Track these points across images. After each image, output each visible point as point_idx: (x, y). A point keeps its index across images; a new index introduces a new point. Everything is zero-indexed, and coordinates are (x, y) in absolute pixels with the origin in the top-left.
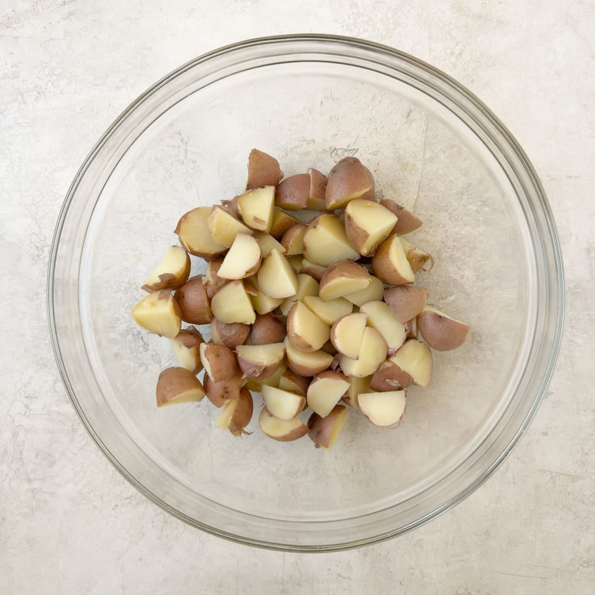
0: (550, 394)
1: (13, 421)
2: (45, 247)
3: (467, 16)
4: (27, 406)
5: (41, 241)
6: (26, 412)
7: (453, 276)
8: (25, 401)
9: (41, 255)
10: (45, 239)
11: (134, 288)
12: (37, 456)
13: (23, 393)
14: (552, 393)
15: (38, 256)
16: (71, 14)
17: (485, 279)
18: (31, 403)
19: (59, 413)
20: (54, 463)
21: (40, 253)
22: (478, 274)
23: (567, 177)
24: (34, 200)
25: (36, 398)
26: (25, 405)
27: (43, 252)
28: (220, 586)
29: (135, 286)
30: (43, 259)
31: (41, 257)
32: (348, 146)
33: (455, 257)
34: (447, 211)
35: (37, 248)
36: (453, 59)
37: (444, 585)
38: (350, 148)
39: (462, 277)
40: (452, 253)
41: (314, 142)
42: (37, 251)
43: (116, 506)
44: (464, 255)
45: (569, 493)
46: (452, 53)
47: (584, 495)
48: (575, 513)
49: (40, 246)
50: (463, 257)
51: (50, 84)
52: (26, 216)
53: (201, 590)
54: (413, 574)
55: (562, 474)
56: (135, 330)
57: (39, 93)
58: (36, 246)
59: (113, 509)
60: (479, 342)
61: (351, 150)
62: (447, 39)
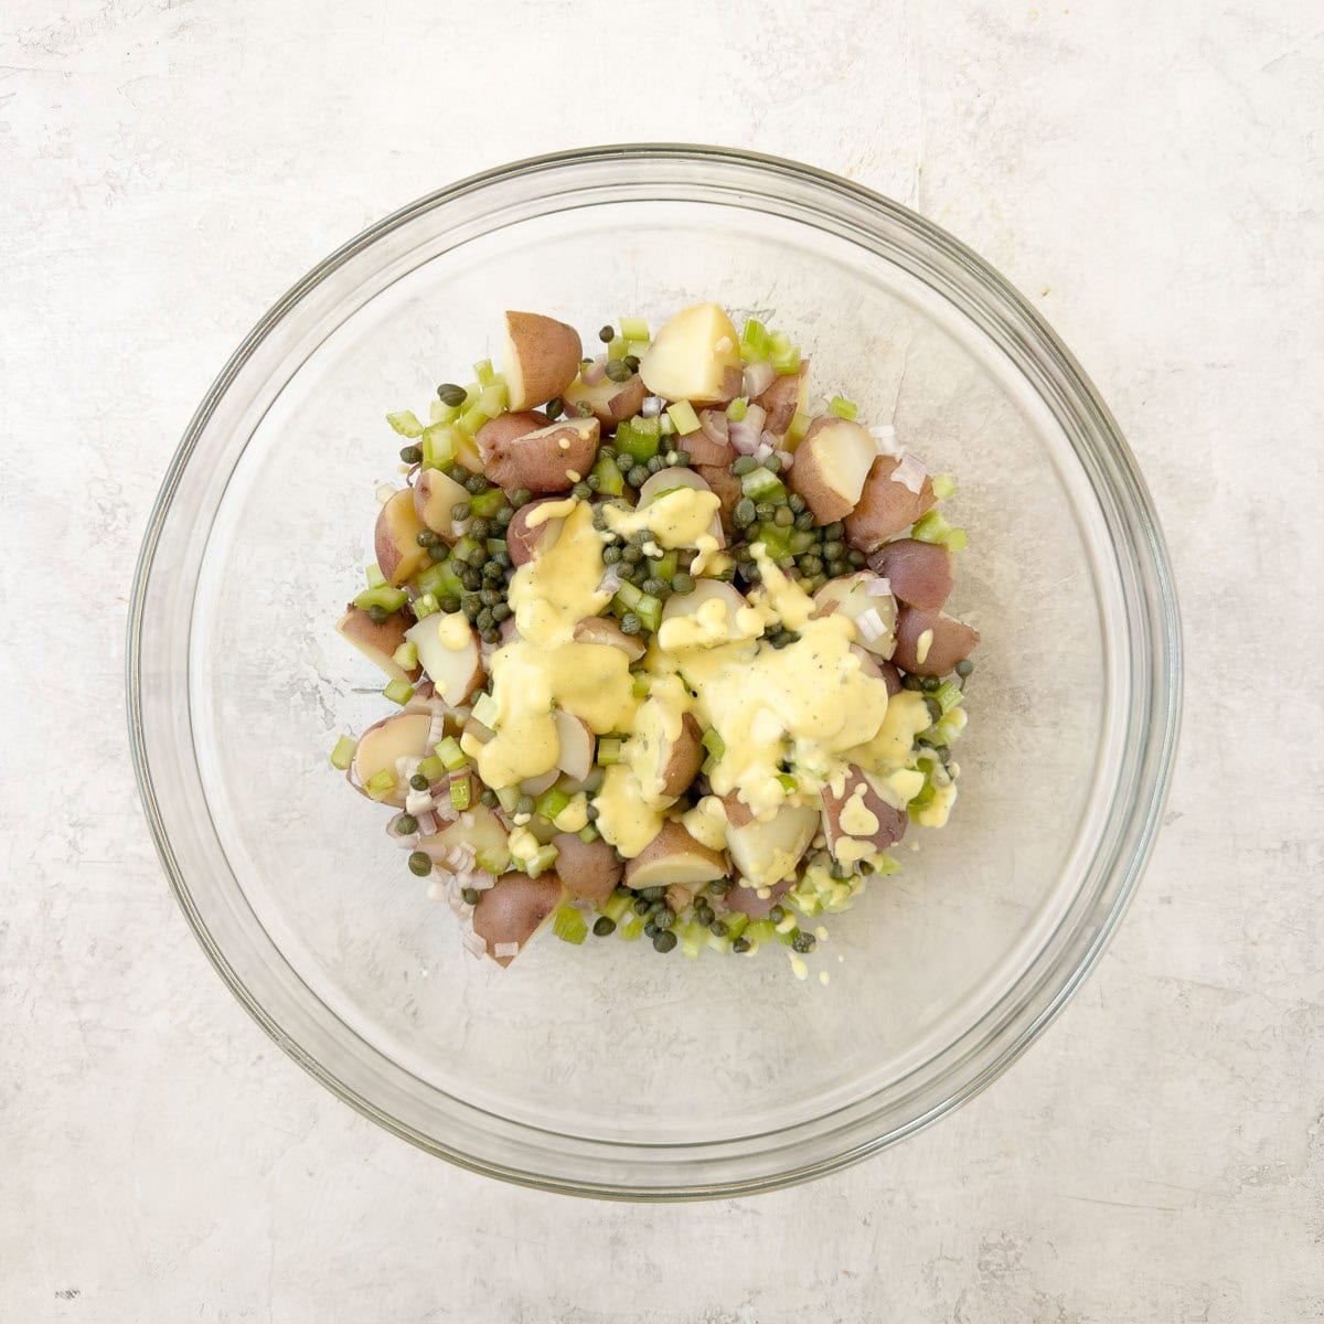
0: (1177, 817)
1: (43, 876)
2: (119, 506)
3: (1000, 38)
4: (72, 844)
5: (111, 494)
6: (71, 856)
7: (970, 570)
8: (71, 832)
9: (109, 525)
10: (120, 490)
11: (307, 596)
12: (92, 950)
13: (66, 816)
14: (1181, 814)
15: (105, 526)
16: (183, 27)
17: (1039, 576)
18: (82, 837)
19: (141, 858)
20: (129, 965)
21: (109, 521)
22: (1023, 566)
23: (1207, 366)
24: (98, 410)
25: (93, 826)
26: (70, 842)
27: (115, 518)
28: (478, 1230)
29: (308, 592)
30: (114, 532)
31: (110, 529)
32: (755, 305)
33: (974, 531)
34: (957, 438)
35: (102, 509)
36: (971, 125)
37: (957, 1225)
38: (758, 309)
39: (990, 573)
40: (968, 524)
41: (685, 295)
42: (102, 517)
43: (260, 1058)
44: (993, 527)
45: (1218, 1027)
46: (969, 113)
47: (1250, 1031)
48: (1232, 1069)
49: (108, 506)
50: (991, 532)
51: (136, 168)
52: (80, 443)
53: (440, 1240)
54: (890, 1202)
55: (1204, 986)
56: (306, 684)
57: (113, 188)
58: (99, 505)
59: (254, 1064)
60: (1026, 709)
61: (759, 312)
62: (957, 84)
